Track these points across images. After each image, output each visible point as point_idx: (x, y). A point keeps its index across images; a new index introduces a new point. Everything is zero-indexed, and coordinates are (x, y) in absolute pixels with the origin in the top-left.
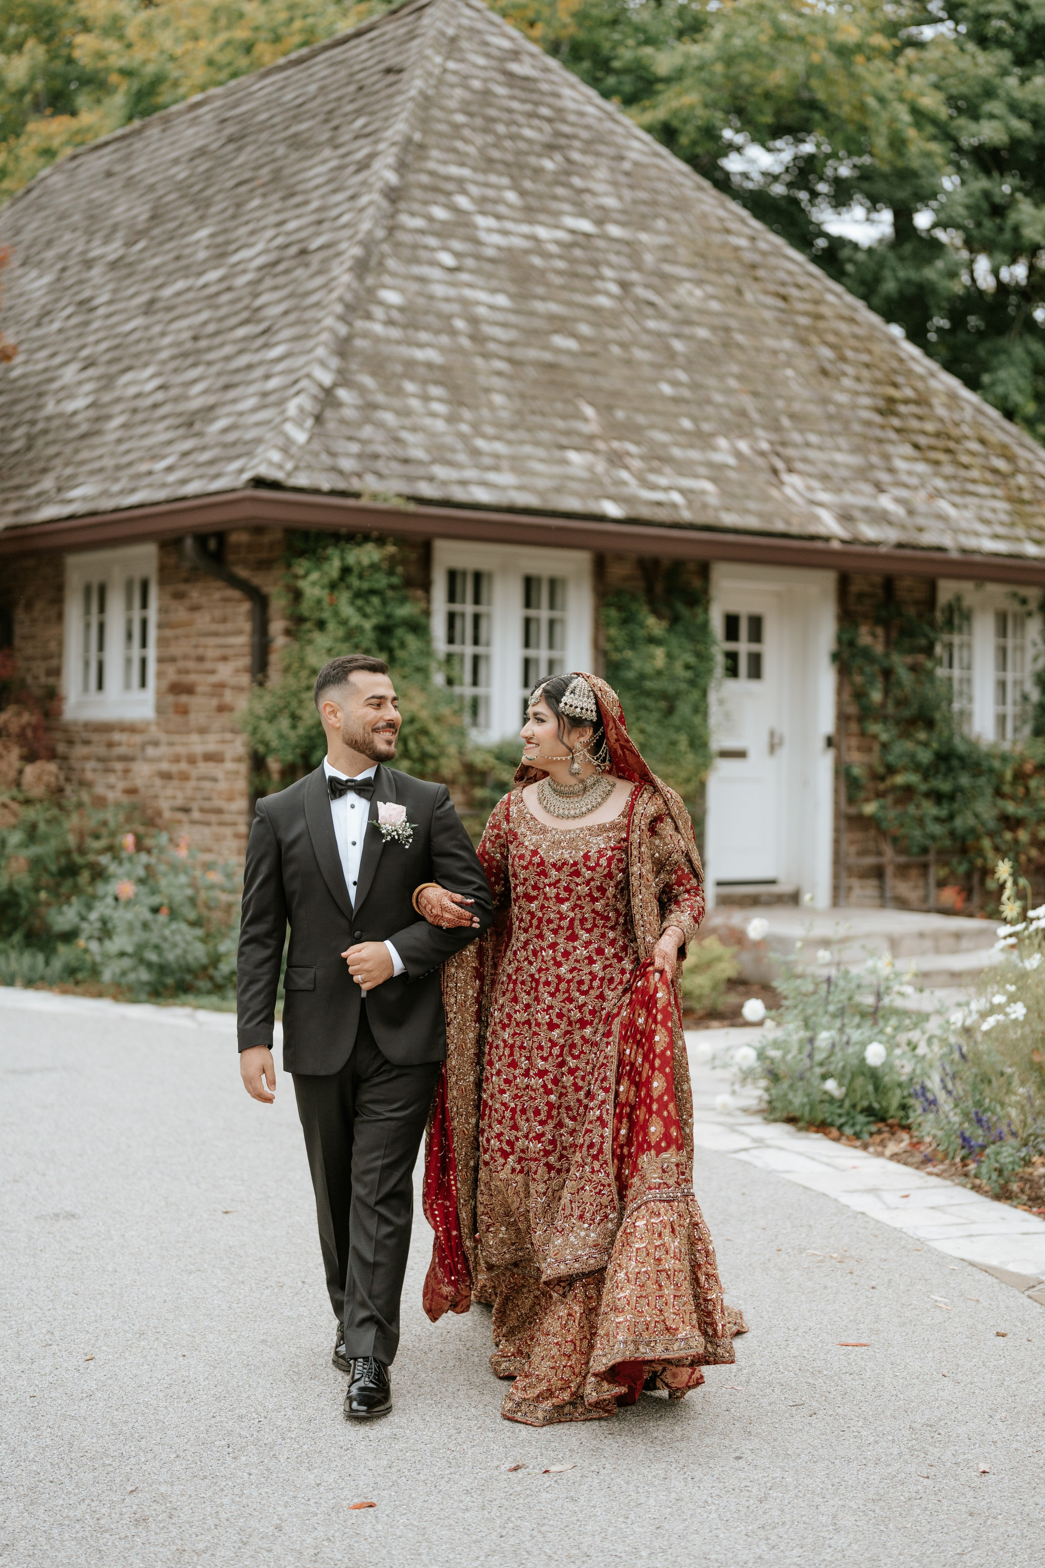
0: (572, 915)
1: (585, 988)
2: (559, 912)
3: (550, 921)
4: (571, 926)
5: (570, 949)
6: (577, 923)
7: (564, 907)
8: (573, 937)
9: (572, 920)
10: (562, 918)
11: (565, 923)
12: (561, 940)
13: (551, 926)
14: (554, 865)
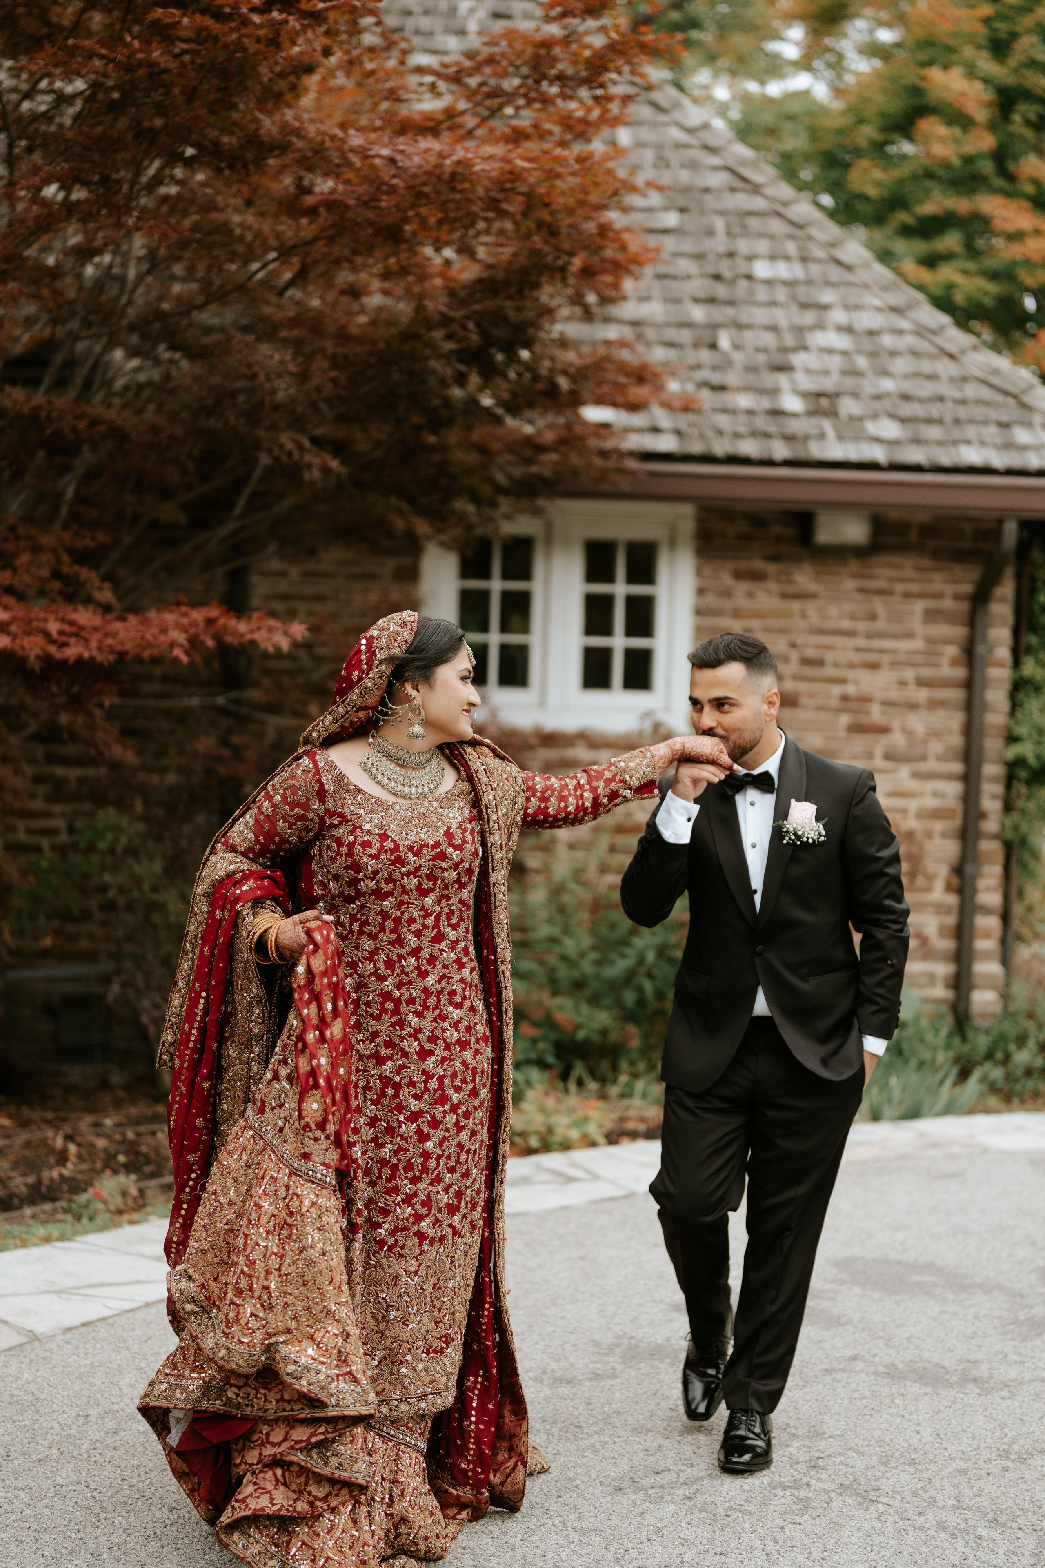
0: (438, 909)
1: (458, 999)
2: (423, 908)
3: (412, 921)
4: (436, 925)
5: (436, 953)
6: (443, 918)
7: (429, 900)
8: (439, 938)
9: (438, 916)
10: (427, 915)
11: (430, 921)
12: (426, 943)
13: (415, 927)
14: (411, 849)
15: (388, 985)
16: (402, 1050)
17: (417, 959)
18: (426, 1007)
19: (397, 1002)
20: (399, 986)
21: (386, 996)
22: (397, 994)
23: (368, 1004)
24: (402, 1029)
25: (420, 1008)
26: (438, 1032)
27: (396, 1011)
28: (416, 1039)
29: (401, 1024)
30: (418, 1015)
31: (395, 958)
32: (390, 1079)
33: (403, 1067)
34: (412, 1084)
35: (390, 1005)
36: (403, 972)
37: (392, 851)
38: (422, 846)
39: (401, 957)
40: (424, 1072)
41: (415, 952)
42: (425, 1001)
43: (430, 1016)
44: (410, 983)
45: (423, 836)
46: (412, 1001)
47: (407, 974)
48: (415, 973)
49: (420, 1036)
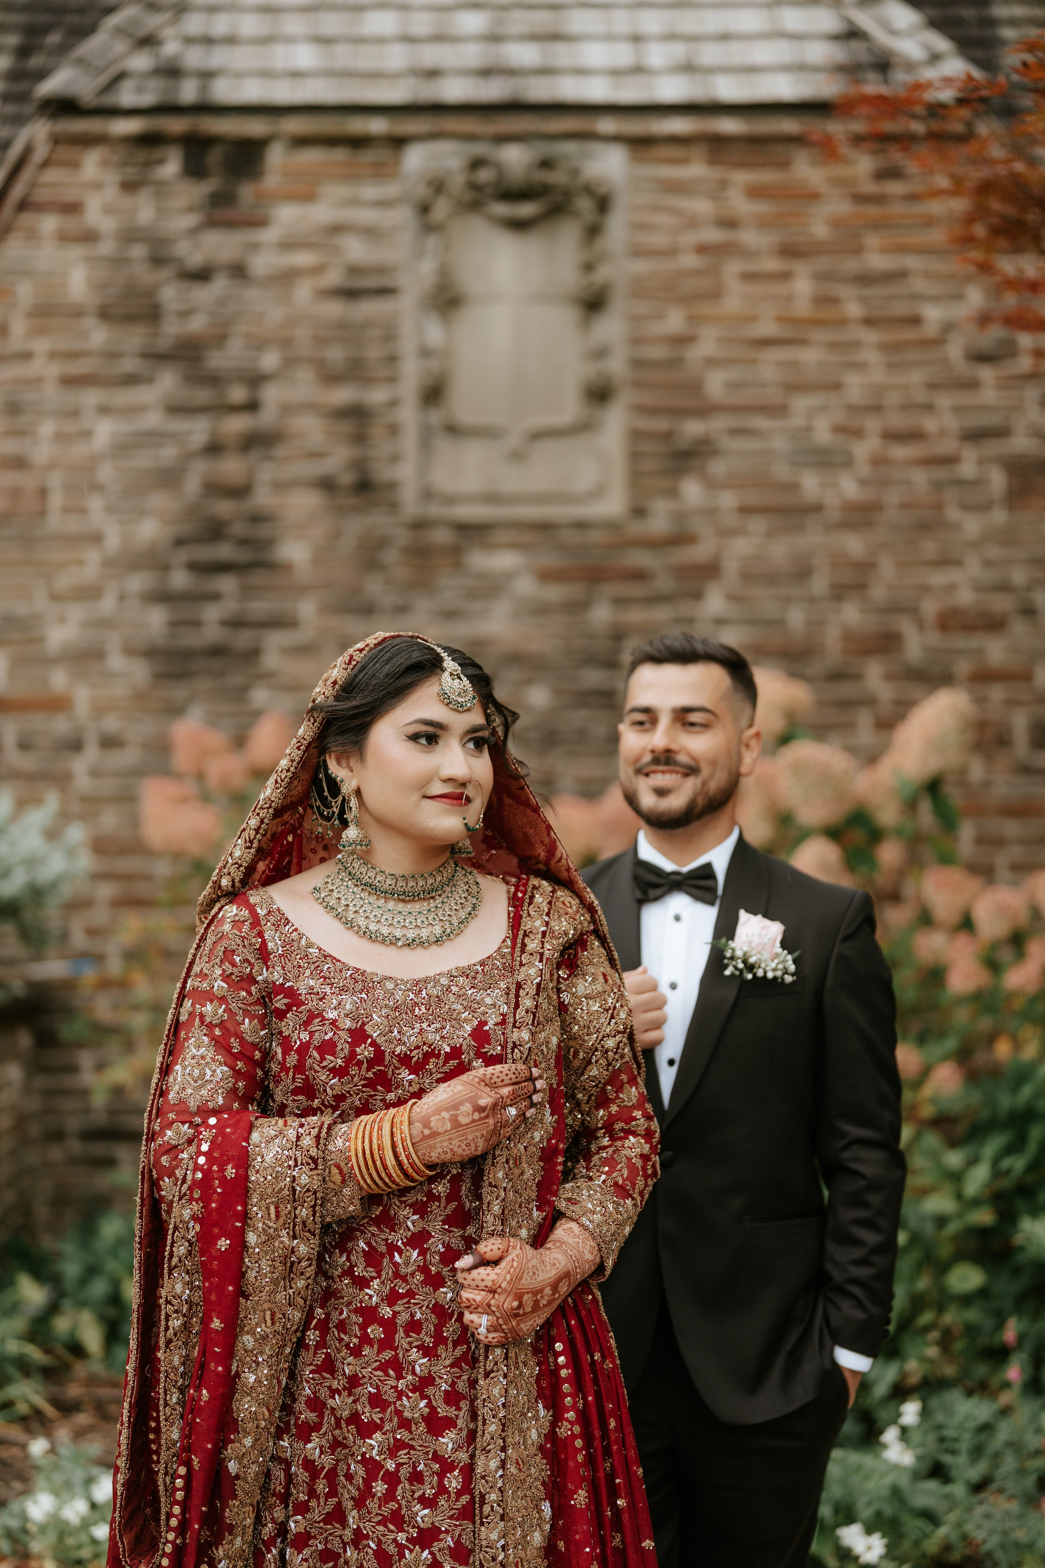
14: (405, 1060)
15: (373, 1294)
16: (399, 1413)
17: (423, 1252)
18: (439, 1339)
19: (389, 1326)
20: (392, 1298)
21: (369, 1314)
22: (386, 1312)
23: (342, 1326)
24: (399, 1377)
25: (429, 1341)
26: (462, 1386)
27: (387, 1343)
28: (423, 1397)
29: (397, 1366)
30: (427, 1352)
31: (383, 1249)
32: (379, 1466)
33: (399, 1445)
34: (416, 1477)
35: (375, 1331)
36: (397, 1275)
37: (371, 1063)
38: (427, 1056)
39: (392, 1248)
40: (436, 1457)
41: (418, 1240)
42: (439, 1328)
43: (447, 1355)
44: (411, 1294)
45: (431, 1037)
46: (414, 1326)
47: (404, 1279)
48: (419, 1277)
49: (430, 1391)
